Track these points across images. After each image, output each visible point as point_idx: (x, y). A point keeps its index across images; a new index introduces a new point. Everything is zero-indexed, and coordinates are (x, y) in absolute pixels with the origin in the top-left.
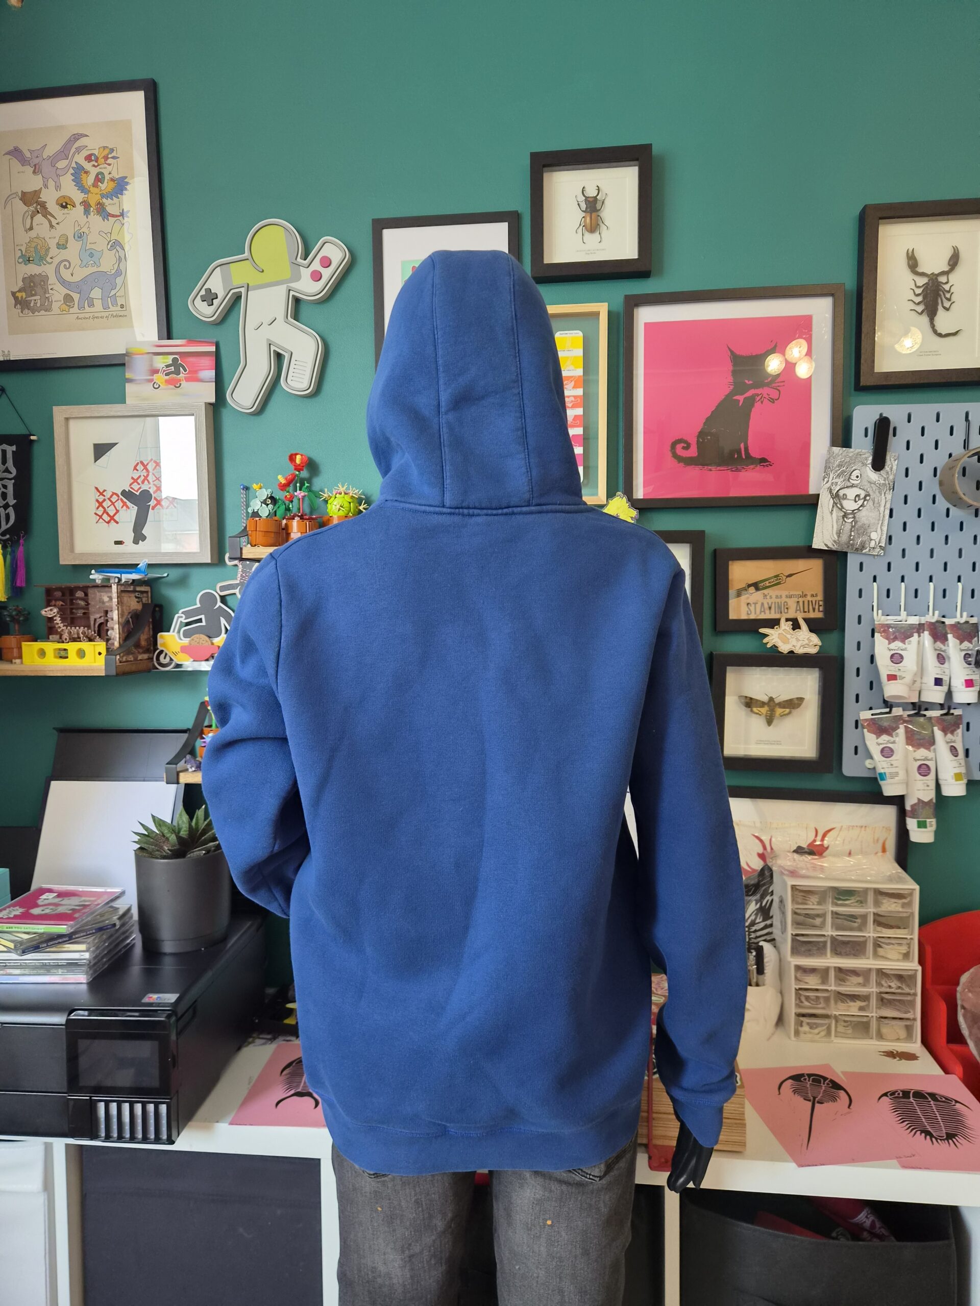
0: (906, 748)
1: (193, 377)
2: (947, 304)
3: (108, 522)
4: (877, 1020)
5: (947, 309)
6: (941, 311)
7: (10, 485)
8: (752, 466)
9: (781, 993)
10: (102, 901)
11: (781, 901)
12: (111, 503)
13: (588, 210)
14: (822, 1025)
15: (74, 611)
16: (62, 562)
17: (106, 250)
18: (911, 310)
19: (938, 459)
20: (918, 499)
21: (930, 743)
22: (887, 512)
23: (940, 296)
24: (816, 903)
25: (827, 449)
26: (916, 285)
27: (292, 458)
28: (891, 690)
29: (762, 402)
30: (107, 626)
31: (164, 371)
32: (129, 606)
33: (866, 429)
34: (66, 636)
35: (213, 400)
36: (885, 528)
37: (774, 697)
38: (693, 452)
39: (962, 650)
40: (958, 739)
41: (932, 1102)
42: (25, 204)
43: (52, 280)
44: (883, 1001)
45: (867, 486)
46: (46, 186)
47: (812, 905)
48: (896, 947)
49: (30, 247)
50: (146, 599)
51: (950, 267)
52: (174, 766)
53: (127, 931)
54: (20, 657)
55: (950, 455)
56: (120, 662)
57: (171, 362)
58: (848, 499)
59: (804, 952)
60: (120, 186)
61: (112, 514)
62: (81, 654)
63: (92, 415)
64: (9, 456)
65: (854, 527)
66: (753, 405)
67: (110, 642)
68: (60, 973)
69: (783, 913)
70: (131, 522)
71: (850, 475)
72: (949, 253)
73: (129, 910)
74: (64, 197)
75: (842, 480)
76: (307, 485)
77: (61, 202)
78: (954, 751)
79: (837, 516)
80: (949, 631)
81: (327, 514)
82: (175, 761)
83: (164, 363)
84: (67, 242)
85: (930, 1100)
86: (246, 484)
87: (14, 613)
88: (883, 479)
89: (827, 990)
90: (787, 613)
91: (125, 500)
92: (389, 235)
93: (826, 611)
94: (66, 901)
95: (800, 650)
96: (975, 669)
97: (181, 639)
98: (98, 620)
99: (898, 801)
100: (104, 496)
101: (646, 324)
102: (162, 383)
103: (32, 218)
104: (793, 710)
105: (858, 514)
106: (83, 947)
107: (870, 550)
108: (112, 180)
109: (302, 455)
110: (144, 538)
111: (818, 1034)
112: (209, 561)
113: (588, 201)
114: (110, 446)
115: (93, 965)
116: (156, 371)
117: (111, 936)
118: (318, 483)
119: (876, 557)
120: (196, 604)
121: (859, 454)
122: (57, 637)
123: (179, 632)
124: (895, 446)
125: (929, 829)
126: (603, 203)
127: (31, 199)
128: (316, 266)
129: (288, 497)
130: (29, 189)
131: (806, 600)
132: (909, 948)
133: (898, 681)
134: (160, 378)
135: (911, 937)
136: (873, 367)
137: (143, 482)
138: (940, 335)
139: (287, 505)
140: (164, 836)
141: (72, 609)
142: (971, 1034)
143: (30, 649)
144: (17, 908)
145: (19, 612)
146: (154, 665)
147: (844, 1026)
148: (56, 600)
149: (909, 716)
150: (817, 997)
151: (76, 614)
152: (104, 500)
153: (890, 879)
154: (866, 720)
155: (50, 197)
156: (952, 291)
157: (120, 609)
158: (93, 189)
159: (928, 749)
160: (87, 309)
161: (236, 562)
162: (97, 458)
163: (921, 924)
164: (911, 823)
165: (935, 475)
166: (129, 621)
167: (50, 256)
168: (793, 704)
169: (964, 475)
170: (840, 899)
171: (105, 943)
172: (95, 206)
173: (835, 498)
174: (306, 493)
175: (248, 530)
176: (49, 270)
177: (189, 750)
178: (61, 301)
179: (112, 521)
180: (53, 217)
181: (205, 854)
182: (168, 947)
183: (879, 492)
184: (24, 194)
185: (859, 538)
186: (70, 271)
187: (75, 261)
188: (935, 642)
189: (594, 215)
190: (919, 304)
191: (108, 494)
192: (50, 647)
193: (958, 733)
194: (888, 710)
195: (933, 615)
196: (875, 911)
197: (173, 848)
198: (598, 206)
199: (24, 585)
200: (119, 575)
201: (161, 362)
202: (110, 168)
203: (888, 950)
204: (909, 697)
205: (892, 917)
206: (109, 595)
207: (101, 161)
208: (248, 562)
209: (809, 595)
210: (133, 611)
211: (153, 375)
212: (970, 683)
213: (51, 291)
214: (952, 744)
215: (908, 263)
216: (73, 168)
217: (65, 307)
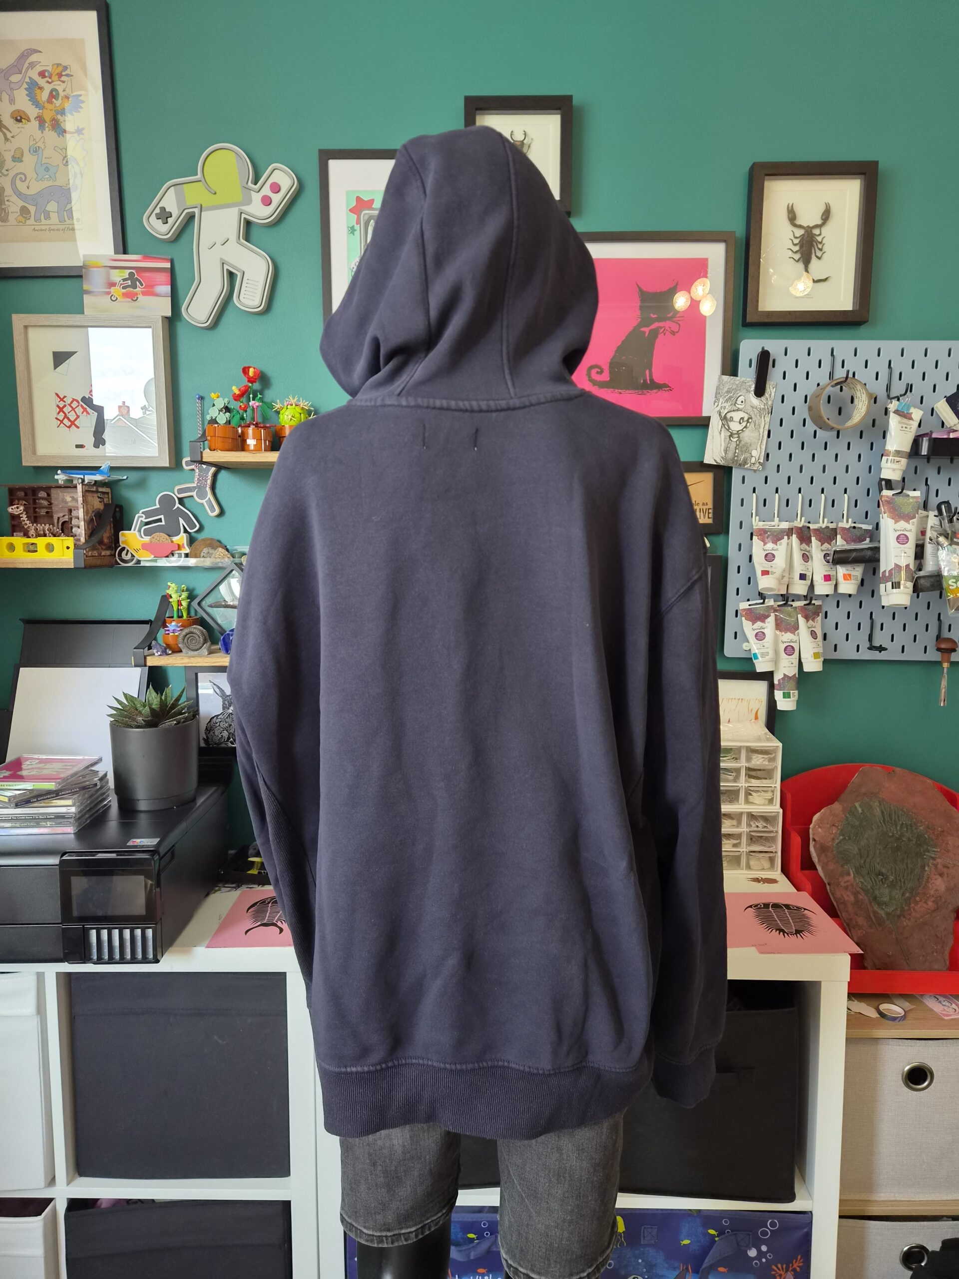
0: (775, 633)
1: (149, 292)
3: (69, 427)
4: (747, 854)
5: (819, 258)
6: (814, 259)
8: (655, 391)
10: (81, 767)
12: (71, 409)
15: (37, 510)
16: (24, 464)
18: (790, 258)
19: (807, 388)
20: (792, 422)
21: (794, 628)
22: (766, 433)
23: (813, 246)
25: (718, 377)
26: (794, 236)
27: (245, 370)
28: (764, 583)
29: (665, 334)
30: (71, 523)
31: (121, 284)
32: (93, 506)
33: (751, 361)
34: (32, 532)
35: (169, 314)
36: (764, 447)
38: (606, 377)
39: (822, 551)
40: (818, 624)
41: (786, 910)
43: (8, 191)
44: (752, 839)
45: (750, 410)
46: (0, 100)
48: (763, 794)
50: (107, 499)
51: (822, 221)
52: (142, 650)
53: (103, 794)
55: (818, 385)
56: (87, 556)
57: (128, 277)
60: (76, 103)
61: (72, 419)
62: (50, 548)
63: (51, 324)
65: (739, 445)
66: (657, 337)
67: (77, 538)
68: (49, 825)
70: (91, 427)
71: (736, 400)
72: (822, 209)
73: (106, 775)
74: (19, 111)
76: (259, 396)
77: (15, 116)
78: (813, 634)
80: (812, 535)
81: (280, 423)
82: (142, 646)
83: (121, 276)
84: (22, 155)
85: (784, 908)
86: (202, 394)
88: (763, 404)
91: (85, 406)
92: (334, 165)
93: (714, 517)
94: (48, 766)
96: (832, 566)
97: (142, 537)
98: (61, 519)
99: (768, 676)
100: (65, 402)
102: (119, 296)
106: (69, 802)
107: (750, 465)
108: (67, 97)
109: (254, 368)
110: (104, 442)
112: (167, 465)
114: (69, 355)
115: (79, 818)
116: (113, 284)
117: (92, 796)
118: (269, 395)
119: (758, 472)
120: (155, 505)
121: (744, 382)
122: (22, 534)
123: (139, 531)
124: (774, 376)
125: (792, 699)
126: (529, 146)
129: (243, 406)
132: (773, 795)
133: (770, 576)
134: (117, 291)
135: (775, 785)
136: (757, 306)
138: (813, 281)
139: (242, 414)
140: (136, 708)
141: (35, 508)
142: (819, 861)
144: (5, 771)
146: (116, 561)
148: (19, 500)
149: (779, 606)
151: (39, 512)
152: (65, 406)
153: (759, 739)
154: (745, 610)
155: (4, 110)
156: (823, 242)
157: (85, 507)
158: (46, 105)
159: (793, 633)
160: (44, 221)
161: (193, 467)
162: (56, 365)
163: (783, 777)
164: (778, 695)
165: (806, 402)
166: (93, 518)
167: (5, 168)
169: (829, 402)
171: (87, 801)
172: (50, 121)
174: (259, 403)
175: (206, 435)
177: (152, 637)
178: (17, 212)
179: (73, 426)
180: (8, 130)
181: (176, 724)
182: (143, 806)
185: (742, 455)
186: (26, 183)
187: (31, 174)
188: (801, 543)
190: (796, 252)
191: (68, 401)
192: (18, 541)
193: (818, 621)
194: (762, 601)
195: (801, 521)
196: (747, 765)
197: (146, 719)
200: (82, 477)
201: (118, 276)
202: (63, 86)
203: (756, 798)
204: (779, 590)
205: (760, 770)
206: (72, 495)
207: (55, 78)
208: (204, 466)
209: (701, 504)
210: (96, 509)
211: (110, 288)
212: (827, 578)
213: (7, 203)
214: (813, 629)
215: (788, 216)
216: (27, 83)
217: (21, 218)
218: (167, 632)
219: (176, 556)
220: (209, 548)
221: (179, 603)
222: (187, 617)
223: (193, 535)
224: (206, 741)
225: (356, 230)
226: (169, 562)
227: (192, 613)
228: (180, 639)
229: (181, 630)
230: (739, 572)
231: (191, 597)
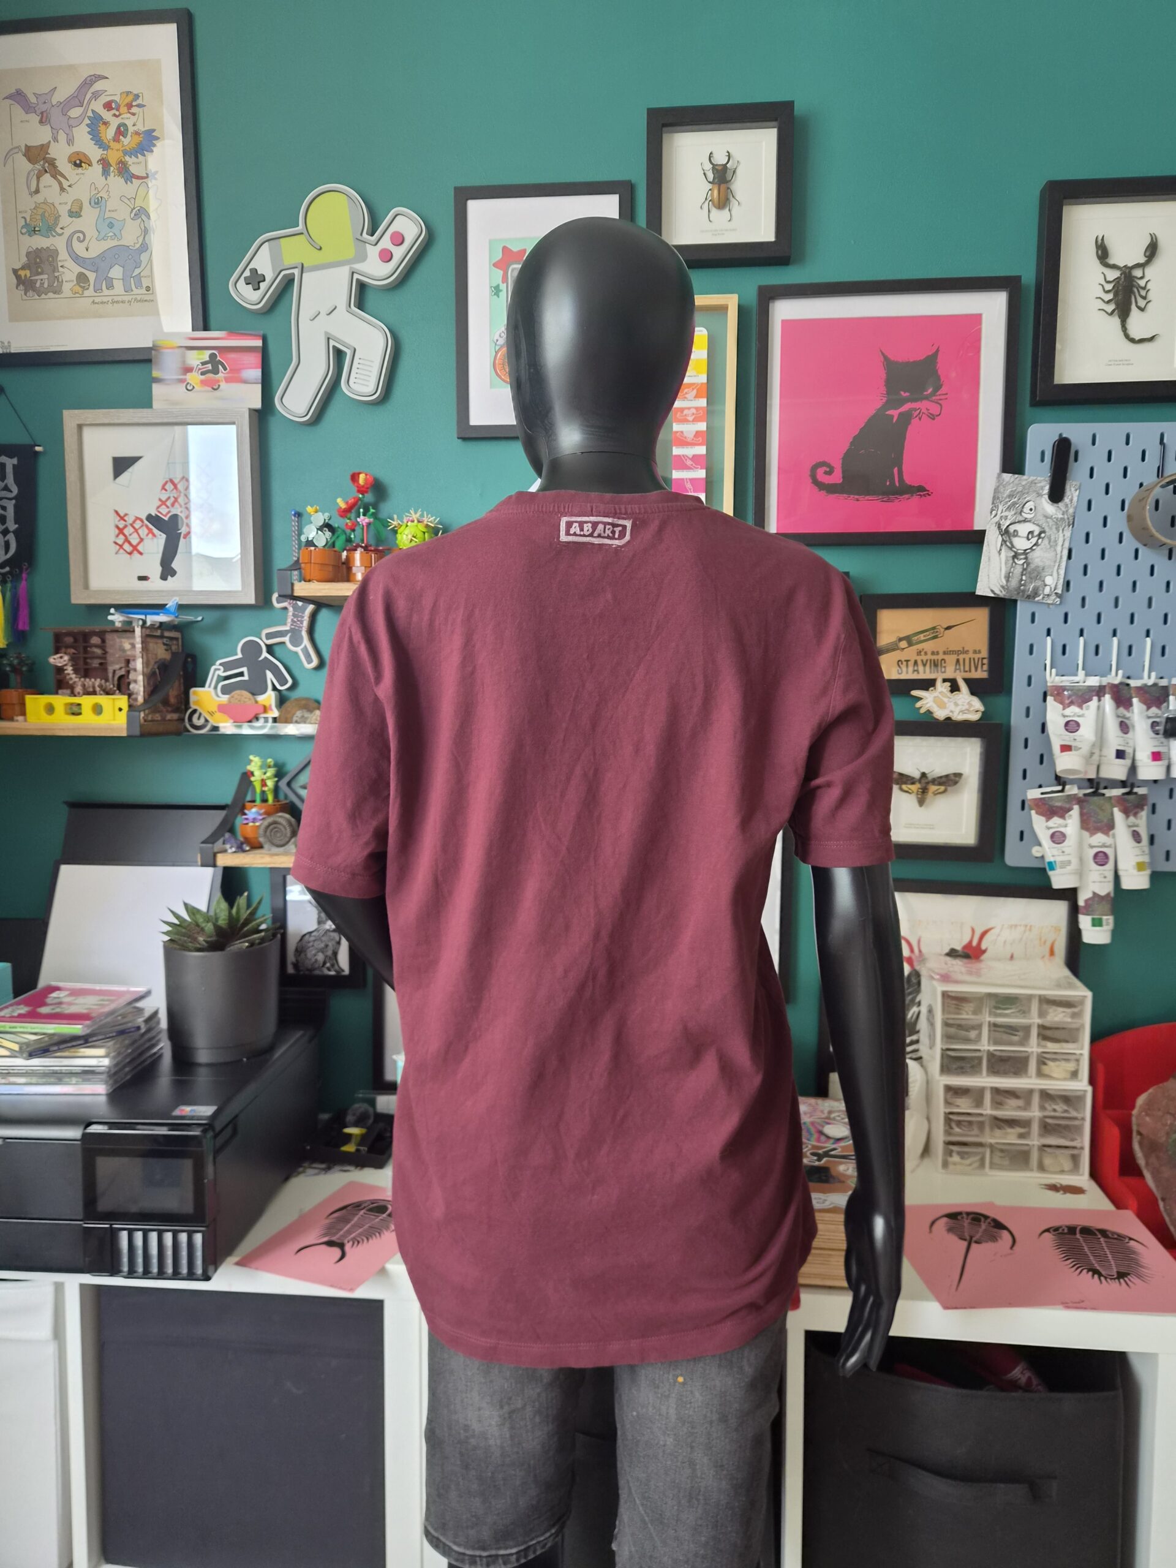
0: (1080, 833)
1: (235, 377)
2: (1141, 303)
3: (130, 553)
4: (1039, 1149)
5: (1142, 310)
7: (10, 506)
8: (907, 496)
9: (928, 1119)
10: (123, 1001)
11: (930, 1011)
12: (133, 530)
13: (716, 180)
14: (976, 1154)
16: (73, 602)
17: (128, 220)
19: (1126, 489)
20: (1104, 538)
22: (1065, 553)
23: (1134, 293)
24: (970, 1013)
25: (996, 476)
26: (1105, 279)
27: (354, 477)
28: (1064, 763)
29: (920, 419)
30: (128, 677)
31: (200, 369)
32: (156, 655)
33: (1043, 453)
34: (79, 689)
36: (1062, 572)
37: (927, 772)
38: (837, 478)
39: (1149, 717)
40: (1142, 820)
41: (1102, 1240)
42: (30, 160)
43: (63, 255)
44: (1047, 1128)
45: (1042, 521)
46: (56, 140)
47: (967, 1015)
48: (1063, 1064)
49: (35, 214)
50: (176, 647)
51: (1146, 259)
52: (210, 845)
53: (153, 1038)
54: (23, 713)
55: (1141, 485)
56: (145, 721)
57: (208, 359)
58: (1019, 537)
59: (956, 1069)
60: (148, 141)
61: (134, 542)
62: (98, 710)
63: (112, 422)
64: (9, 470)
65: (1026, 569)
66: (909, 422)
67: (134, 696)
68: (74, 1082)
69: (932, 1024)
70: (158, 553)
71: (1023, 507)
73: (156, 1013)
74: (78, 153)
75: (1013, 513)
76: (372, 511)
77: (74, 160)
78: (1136, 837)
79: (1007, 557)
80: (1134, 695)
81: (397, 545)
82: (212, 839)
83: (199, 359)
84: (81, 208)
85: (1100, 1236)
86: (298, 509)
87: (16, 662)
88: (1061, 512)
89: (981, 1115)
90: (945, 672)
91: (151, 526)
92: (474, 207)
93: (991, 670)
94: (81, 1000)
95: (958, 717)
96: (1163, 740)
97: (218, 696)
98: (117, 672)
99: (1069, 895)
100: (125, 521)
101: (784, 322)
102: (196, 384)
103: (38, 178)
104: (949, 788)
105: (1031, 554)
106: (101, 1052)
107: (1043, 598)
108: (137, 133)
109: (366, 475)
110: (173, 573)
111: (970, 1165)
112: (253, 602)
113: (717, 170)
114: (133, 461)
115: (113, 1074)
116: (188, 370)
117: (135, 1042)
118: (386, 509)
119: (1052, 607)
120: (236, 654)
121: (1033, 482)
122: (68, 691)
123: (216, 688)
124: (1077, 475)
125: (1105, 927)
126: (734, 172)
127: (38, 155)
128: (386, 243)
130: (35, 142)
131: (967, 657)
132: (1078, 1065)
133: (1073, 752)
134: (194, 378)
135: (1082, 1052)
136: (1052, 377)
137: (173, 505)
138: (1133, 341)
139: (348, 534)
140: (198, 925)
141: (85, 658)
142: (1147, 1164)
143: (35, 703)
144: (22, 1006)
145: (22, 662)
146: (185, 727)
147: (1001, 1157)
148: (67, 647)
149: (1085, 795)
150: (970, 1123)
151: (91, 663)
152: (126, 526)
153: (1058, 985)
154: (1034, 800)
155: (60, 153)
156: (1148, 287)
157: (145, 656)
158: (113, 144)
159: (1106, 833)
161: (285, 604)
162: (117, 475)
163: (1093, 1040)
164: (1085, 921)
165: (1123, 509)
166: (155, 671)
167: (60, 226)
168: (950, 781)
169: (1157, 509)
170: (999, 1008)
171: (127, 1049)
172: (116, 164)
173: (1004, 534)
174: (372, 520)
175: (301, 562)
176: (59, 243)
177: (227, 828)
178: (73, 281)
179: (135, 552)
180: (64, 177)
181: (247, 947)
182: (203, 1056)
183: (1056, 528)
184: (28, 148)
185: (1032, 583)
186: (85, 244)
187: (91, 233)
188: (1118, 707)
189: (723, 186)
190: (1109, 302)
191: (130, 519)
192: (60, 701)
193: (1142, 816)
194: (1059, 788)
195: (1117, 675)
196: (1040, 1021)
197: (209, 939)
198: (729, 175)
199: (27, 628)
200: (143, 617)
201: (195, 359)
202: (133, 119)
203: (1054, 1068)
204: (1086, 772)
205: (1057, 1029)
206: (132, 641)
207: (123, 109)
208: (300, 603)
209: (971, 652)
210: (160, 660)
211: (185, 374)
212: (1156, 756)
213: (61, 269)
214: (1135, 829)
215: (1097, 252)
216: (89, 118)
217: (77, 288)
218: (245, 822)
219: (262, 721)
220: (304, 710)
221: (263, 783)
222: (274, 801)
223: (285, 693)
224: (296, 966)
225: (501, 291)
226: (252, 728)
227: (281, 796)
228: (261, 831)
229: (263, 819)
230: (1026, 746)
231: (279, 774)
